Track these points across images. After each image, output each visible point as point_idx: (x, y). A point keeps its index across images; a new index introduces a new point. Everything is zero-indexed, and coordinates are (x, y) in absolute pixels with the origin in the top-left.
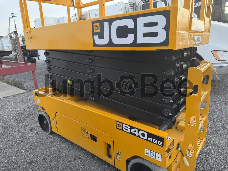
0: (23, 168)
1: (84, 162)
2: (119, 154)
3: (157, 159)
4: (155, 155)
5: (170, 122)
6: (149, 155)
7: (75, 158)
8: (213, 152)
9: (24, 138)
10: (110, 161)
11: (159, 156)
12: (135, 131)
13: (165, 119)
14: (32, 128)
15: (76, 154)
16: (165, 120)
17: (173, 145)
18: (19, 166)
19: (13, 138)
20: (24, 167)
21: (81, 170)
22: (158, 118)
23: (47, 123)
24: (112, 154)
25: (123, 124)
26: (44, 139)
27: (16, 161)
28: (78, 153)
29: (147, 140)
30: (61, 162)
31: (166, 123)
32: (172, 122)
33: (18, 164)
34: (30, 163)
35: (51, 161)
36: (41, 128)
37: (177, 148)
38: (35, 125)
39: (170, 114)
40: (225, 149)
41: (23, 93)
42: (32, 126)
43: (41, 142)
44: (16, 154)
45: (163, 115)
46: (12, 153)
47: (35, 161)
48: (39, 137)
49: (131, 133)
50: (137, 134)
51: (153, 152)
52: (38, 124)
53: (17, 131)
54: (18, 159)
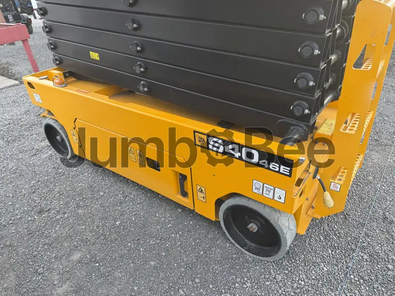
0: (28, 221)
1: (138, 206)
2: (202, 190)
3: (276, 198)
4: (272, 191)
5: (305, 128)
6: (261, 191)
7: (122, 199)
8: (371, 178)
9: (24, 168)
10: (186, 202)
11: (280, 193)
13: (294, 122)
14: (38, 150)
15: (124, 192)
16: (294, 125)
17: (308, 171)
18: (21, 218)
19: (3, 169)
20: (30, 219)
21: (133, 219)
22: (281, 120)
23: (63, 140)
24: (189, 190)
26: (61, 168)
27: (14, 209)
28: (128, 189)
30: (96, 208)
31: (296, 129)
32: (308, 126)
33: (17, 215)
34: (40, 212)
35: (78, 206)
36: (53, 150)
37: (314, 177)
38: (43, 144)
39: (307, 111)
40: (392, 171)
41: (14, 86)
42: (36, 147)
43: (56, 174)
44: (13, 197)
45: (291, 115)
46: (5, 195)
47: (48, 208)
48: (52, 166)
51: (269, 186)
52: (47, 142)
53: (9, 157)
54: (17, 206)
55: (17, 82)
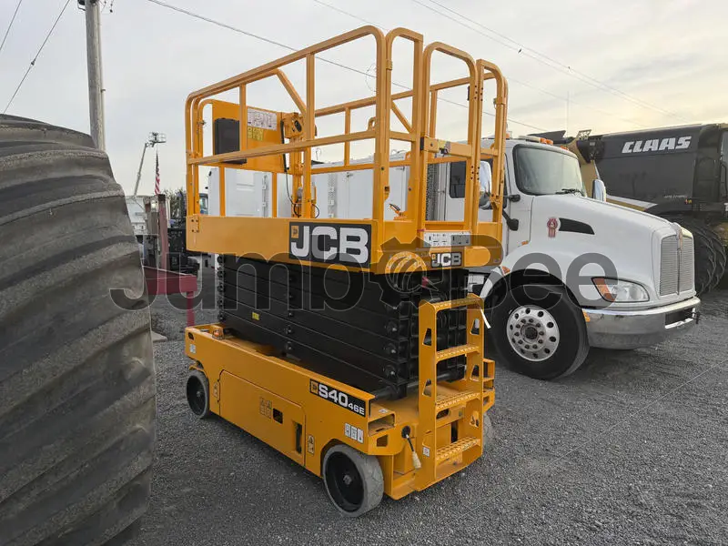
3: (358, 440)
4: (356, 432)
6: (350, 433)
10: (297, 458)
11: (361, 434)
12: (333, 395)
13: (387, 382)
16: (388, 385)
17: (393, 425)
22: (380, 381)
23: (203, 396)
24: (303, 442)
25: (319, 383)
29: (348, 408)
32: (396, 387)
37: (404, 436)
39: (392, 373)
41: (159, 341)
49: (329, 399)
50: (336, 400)
51: (354, 428)
55: (165, 338)
